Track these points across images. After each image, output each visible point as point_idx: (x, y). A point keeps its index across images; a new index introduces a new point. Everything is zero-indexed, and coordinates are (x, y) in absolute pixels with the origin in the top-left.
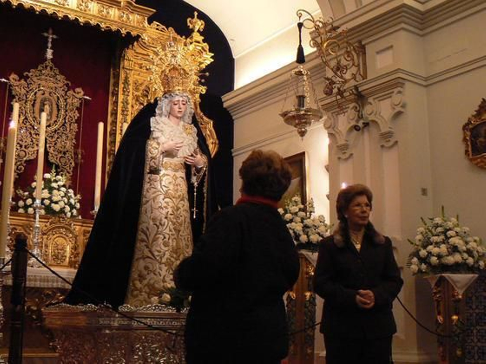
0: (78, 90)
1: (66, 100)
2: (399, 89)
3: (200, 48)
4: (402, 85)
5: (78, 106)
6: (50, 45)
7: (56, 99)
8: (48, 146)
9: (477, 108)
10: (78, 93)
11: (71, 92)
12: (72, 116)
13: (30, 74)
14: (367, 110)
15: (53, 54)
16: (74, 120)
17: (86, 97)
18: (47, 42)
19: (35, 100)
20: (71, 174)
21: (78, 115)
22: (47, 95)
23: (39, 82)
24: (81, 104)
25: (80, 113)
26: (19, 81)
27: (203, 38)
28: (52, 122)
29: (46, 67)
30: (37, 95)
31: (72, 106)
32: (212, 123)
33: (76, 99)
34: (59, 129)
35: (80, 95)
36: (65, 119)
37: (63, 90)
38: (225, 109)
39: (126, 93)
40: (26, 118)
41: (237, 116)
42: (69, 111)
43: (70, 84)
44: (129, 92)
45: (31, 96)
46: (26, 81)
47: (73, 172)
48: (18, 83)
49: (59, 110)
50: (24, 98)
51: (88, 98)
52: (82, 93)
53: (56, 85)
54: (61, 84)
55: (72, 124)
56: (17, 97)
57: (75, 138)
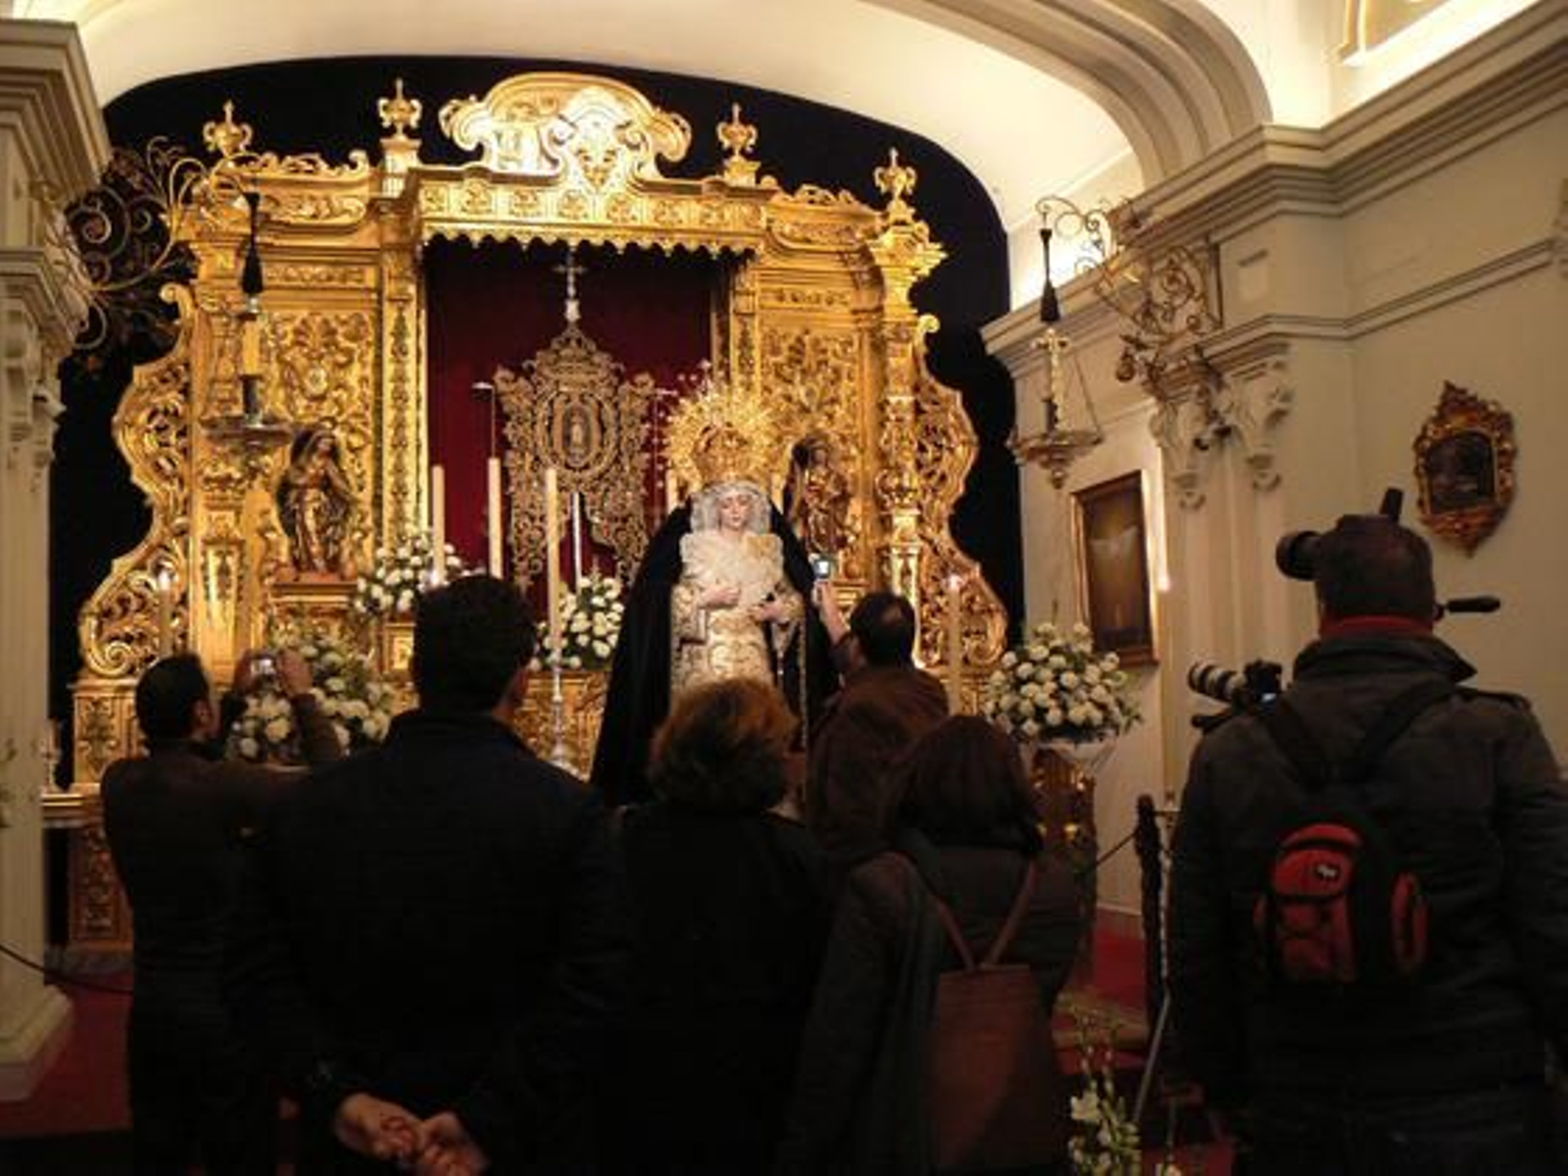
0: (641, 378)
1: (616, 405)
2: (1278, 358)
3: (909, 236)
4: (1284, 347)
5: (645, 414)
6: (571, 291)
7: (596, 406)
8: (588, 509)
9: (1436, 402)
10: (644, 384)
11: (626, 386)
12: (633, 437)
13: (535, 364)
14: (1222, 401)
15: (581, 309)
16: (638, 447)
17: (659, 392)
18: (566, 284)
19: (551, 418)
22: (576, 401)
23: (555, 377)
24: (650, 408)
26: (515, 380)
27: (912, 211)
28: (592, 455)
29: (568, 340)
30: (556, 405)
31: (632, 415)
32: (958, 396)
33: (639, 399)
34: (607, 471)
35: (647, 390)
36: (618, 446)
37: (609, 385)
38: (992, 357)
39: (747, 368)
40: (537, 459)
41: (1021, 371)
42: (625, 428)
43: (623, 370)
44: (752, 366)
45: (542, 411)
46: (528, 378)
48: (513, 387)
49: (603, 430)
50: (529, 415)
51: (664, 392)
52: (651, 383)
53: (592, 377)
54: (602, 373)
55: (635, 455)
56: (514, 417)
57: (645, 484)
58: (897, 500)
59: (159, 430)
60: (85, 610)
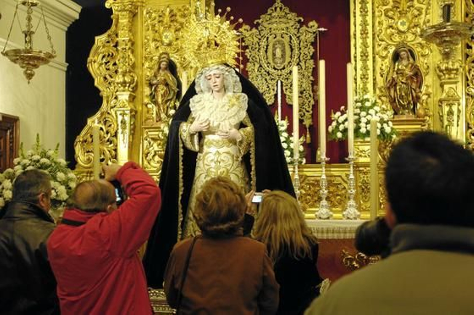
0: (311, 24)
1: (298, 37)
5: (313, 41)
7: (288, 39)
8: (284, 88)
10: (312, 27)
11: (304, 28)
12: (306, 53)
13: (260, 21)
16: (309, 57)
17: (320, 29)
19: (267, 46)
20: (311, 112)
21: (313, 50)
22: (279, 38)
23: (270, 26)
24: (316, 38)
25: (315, 48)
26: (251, 30)
28: (286, 63)
29: (276, 8)
30: (269, 39)
31: (306, 41)
33: (310, 34)
35: (314, 29)
36: (299, 57)
37: (295, 28)
40: (261, 66)
42: (302, 48)
43: (302, 20)
44: (367, 12)
45: (263, 43)
46: (257, 28)
47: (312, 110)
48: (250, 33)
49: (292, 50)
50: (257, 46)
51: (322, 29)
52: (316, 25)
53: (288, 25)
54: (292, 23)
55: (308, 61)
56: (250, 47)
57: (312, 75)
58: (447, 76)
59: (106, 63)
60: (77, 140)
